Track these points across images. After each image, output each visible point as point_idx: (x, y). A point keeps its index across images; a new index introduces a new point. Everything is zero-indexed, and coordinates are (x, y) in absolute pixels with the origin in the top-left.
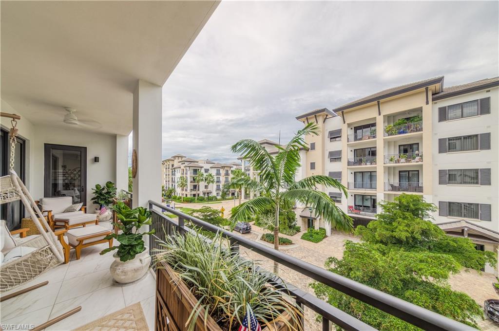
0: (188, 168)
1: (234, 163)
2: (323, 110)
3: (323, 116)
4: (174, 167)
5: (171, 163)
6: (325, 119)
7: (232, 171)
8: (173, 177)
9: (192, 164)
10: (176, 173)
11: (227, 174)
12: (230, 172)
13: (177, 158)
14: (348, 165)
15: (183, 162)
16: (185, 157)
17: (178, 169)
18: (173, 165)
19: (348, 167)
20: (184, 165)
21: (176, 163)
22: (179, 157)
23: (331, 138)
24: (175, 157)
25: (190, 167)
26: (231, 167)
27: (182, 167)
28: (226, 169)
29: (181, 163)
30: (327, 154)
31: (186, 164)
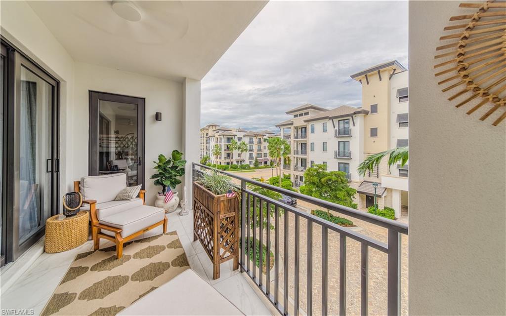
0: (222, 137)
1: (267, 131)
2: (392, 63)
3: (389, 71)
4: (209, 135)
5: (206, 132)
6: (393, 74)
7: (265, 140)
8: (208, 145)
9: (226, 133)
10: (210, 141)
11: (260, 142)
12: (262, 140)
13: (211, 127)
15: (217, 131)
16: (219, 126)
17: (213, 138)
18: (207, 134)
20: (218, 134)
21: (211, 132)
22: (213, 126)
23: (400, 98)
24: (209, 126)
25: (224, 135)
26: (263, 135)
27: (217, 135)
28: (259, 137)
29: (215, 132)
31: (221, 132)
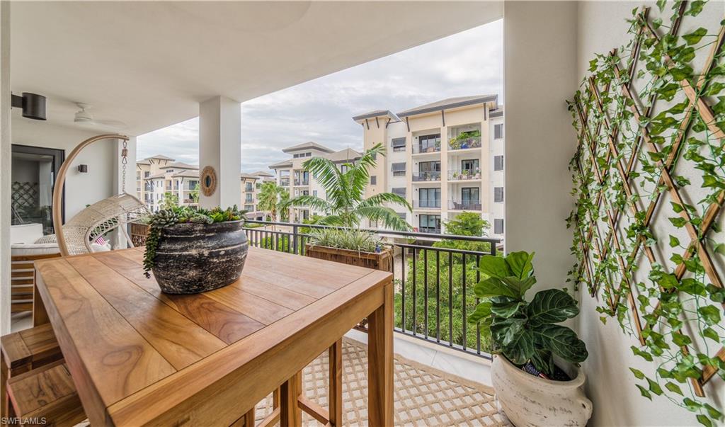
0: (180, 179)
1: (261, 172)
2: (386, 113)
3: (386, 119)
4: (151, 176)
5: (144, 169)
6: (389, 123)
7: (258, 186)
8: (149, 193)
9: (187, 173)
10: (155, 187)
11: (250, 189)
12: (254, 186)
13: (156, 162)
14: (413, 181)
15: (170, 169)
16: (174, 160)
17: (160, 181)
18: (147, 174)
19: (414, 182)
20: (172, 174)
21: (155, 170)
22: (160, 160)
23: (394, 148)
24: (152, 160)
25: (183, 177)
26: (256, 179)
27: (168, 176)
28: (248, 181)
29: (165, 170)
30: (390, 166)
31: (176, 172)
